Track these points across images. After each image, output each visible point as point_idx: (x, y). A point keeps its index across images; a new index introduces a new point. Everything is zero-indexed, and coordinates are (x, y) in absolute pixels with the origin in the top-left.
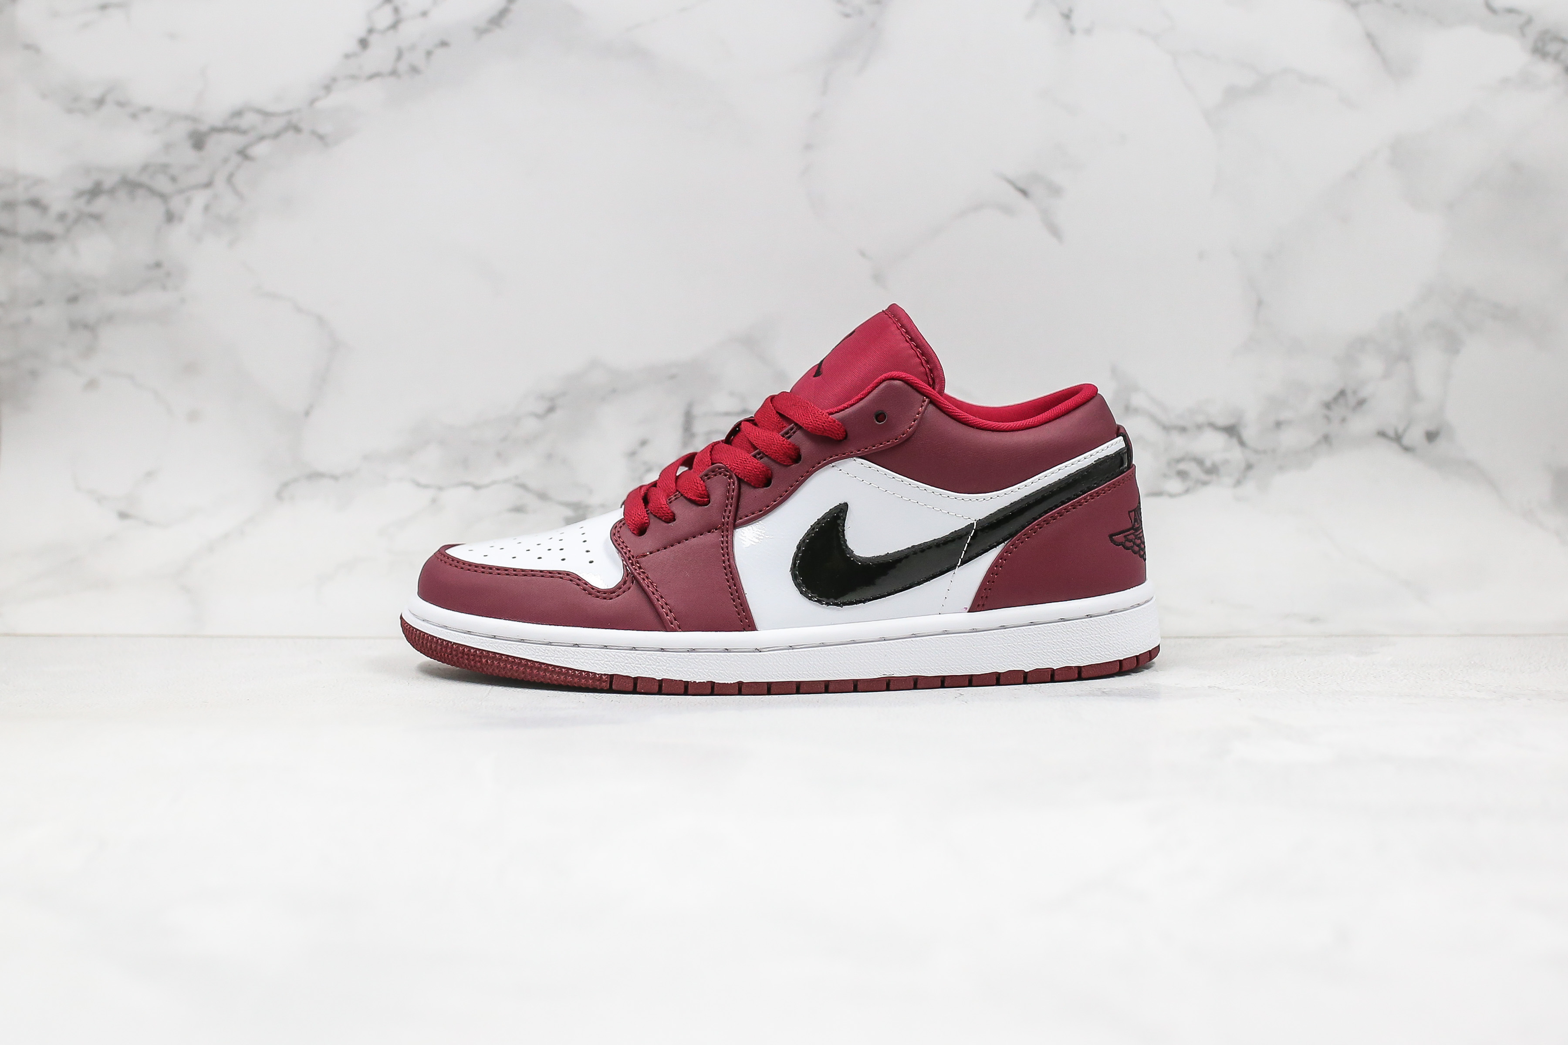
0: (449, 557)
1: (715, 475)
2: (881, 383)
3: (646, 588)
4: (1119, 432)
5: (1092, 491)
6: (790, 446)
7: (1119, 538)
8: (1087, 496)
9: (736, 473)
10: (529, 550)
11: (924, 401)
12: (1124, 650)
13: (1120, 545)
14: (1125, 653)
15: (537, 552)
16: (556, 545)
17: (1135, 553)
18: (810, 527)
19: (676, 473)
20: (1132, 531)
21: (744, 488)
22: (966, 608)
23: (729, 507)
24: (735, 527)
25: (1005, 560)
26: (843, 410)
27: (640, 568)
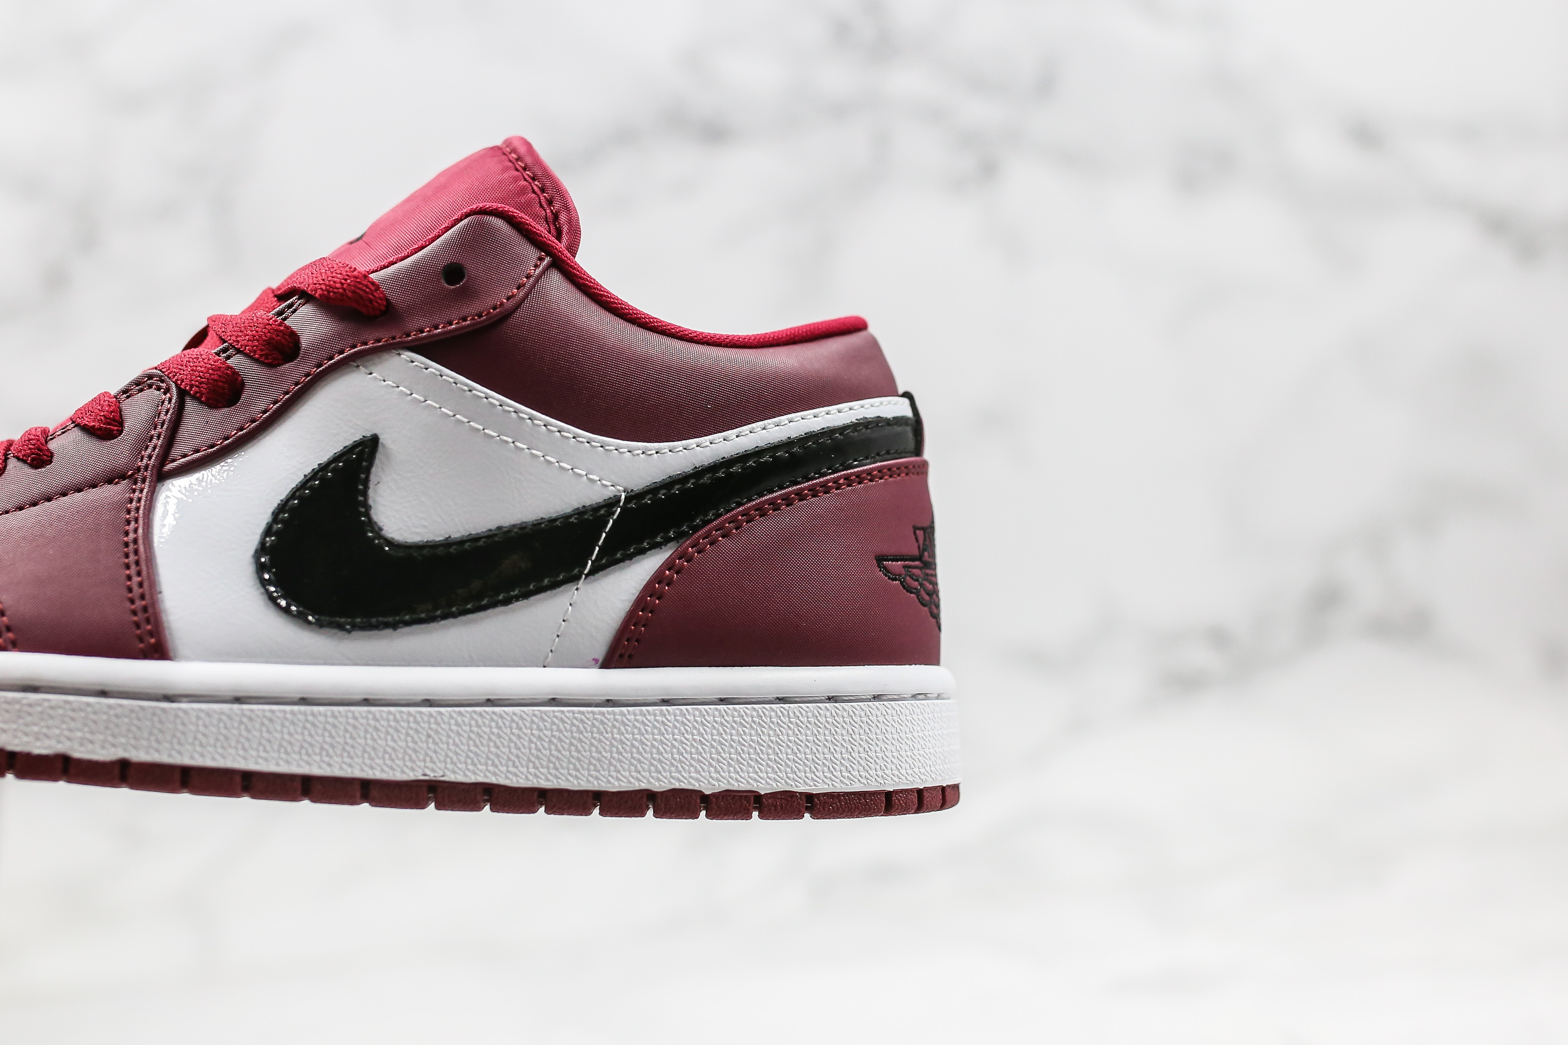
1: (141, 390)
2: (461, 220)
5: (849, 471)
6: (282, 328)
7: (895, 567)
8: (839, 478)
9: (177, 380)
11: (541, 259)
12: (896, 772)
13: (895, 580)
14: (897, 780)
17: (923, 605)
18: (303, 477)
20: (919, 561)
21: (191, 406)
22: (596, 660)
23: (154, 441)
24: (162, 476)
25: (677, 573)
26: (388, 267)
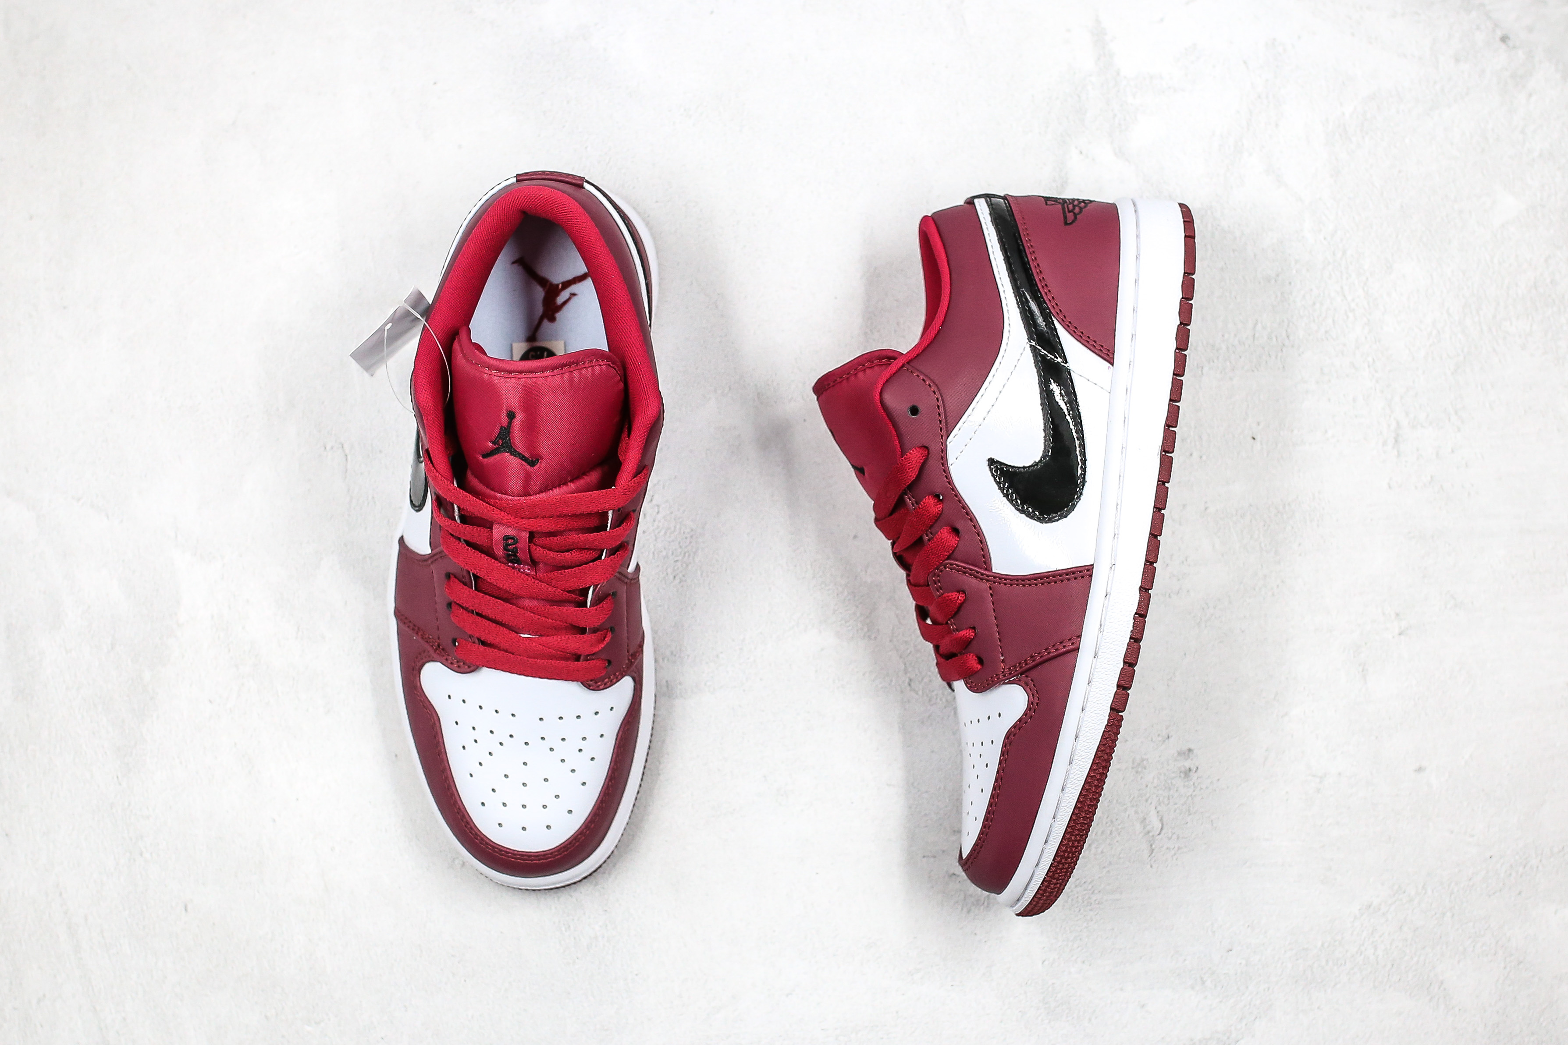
0: (970, 855)
1: (940, 582)
2: (884, 408)
3: (1036, 662)
4: (970, 202)
7: (1070, 216)
10: (978, 776)
11: (908, 370)
13: (1077, 218)
15: (980, 769)
16: (978, 749)
17: (1085, 207)
19: (929, 625)
20: (1065, 205)
22: (1109, 367)
25: (1071, 324)
27: (1015, 666)
